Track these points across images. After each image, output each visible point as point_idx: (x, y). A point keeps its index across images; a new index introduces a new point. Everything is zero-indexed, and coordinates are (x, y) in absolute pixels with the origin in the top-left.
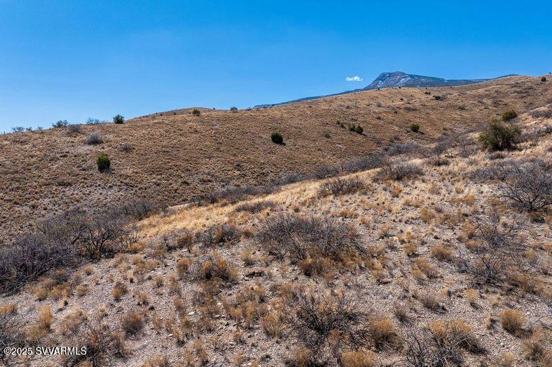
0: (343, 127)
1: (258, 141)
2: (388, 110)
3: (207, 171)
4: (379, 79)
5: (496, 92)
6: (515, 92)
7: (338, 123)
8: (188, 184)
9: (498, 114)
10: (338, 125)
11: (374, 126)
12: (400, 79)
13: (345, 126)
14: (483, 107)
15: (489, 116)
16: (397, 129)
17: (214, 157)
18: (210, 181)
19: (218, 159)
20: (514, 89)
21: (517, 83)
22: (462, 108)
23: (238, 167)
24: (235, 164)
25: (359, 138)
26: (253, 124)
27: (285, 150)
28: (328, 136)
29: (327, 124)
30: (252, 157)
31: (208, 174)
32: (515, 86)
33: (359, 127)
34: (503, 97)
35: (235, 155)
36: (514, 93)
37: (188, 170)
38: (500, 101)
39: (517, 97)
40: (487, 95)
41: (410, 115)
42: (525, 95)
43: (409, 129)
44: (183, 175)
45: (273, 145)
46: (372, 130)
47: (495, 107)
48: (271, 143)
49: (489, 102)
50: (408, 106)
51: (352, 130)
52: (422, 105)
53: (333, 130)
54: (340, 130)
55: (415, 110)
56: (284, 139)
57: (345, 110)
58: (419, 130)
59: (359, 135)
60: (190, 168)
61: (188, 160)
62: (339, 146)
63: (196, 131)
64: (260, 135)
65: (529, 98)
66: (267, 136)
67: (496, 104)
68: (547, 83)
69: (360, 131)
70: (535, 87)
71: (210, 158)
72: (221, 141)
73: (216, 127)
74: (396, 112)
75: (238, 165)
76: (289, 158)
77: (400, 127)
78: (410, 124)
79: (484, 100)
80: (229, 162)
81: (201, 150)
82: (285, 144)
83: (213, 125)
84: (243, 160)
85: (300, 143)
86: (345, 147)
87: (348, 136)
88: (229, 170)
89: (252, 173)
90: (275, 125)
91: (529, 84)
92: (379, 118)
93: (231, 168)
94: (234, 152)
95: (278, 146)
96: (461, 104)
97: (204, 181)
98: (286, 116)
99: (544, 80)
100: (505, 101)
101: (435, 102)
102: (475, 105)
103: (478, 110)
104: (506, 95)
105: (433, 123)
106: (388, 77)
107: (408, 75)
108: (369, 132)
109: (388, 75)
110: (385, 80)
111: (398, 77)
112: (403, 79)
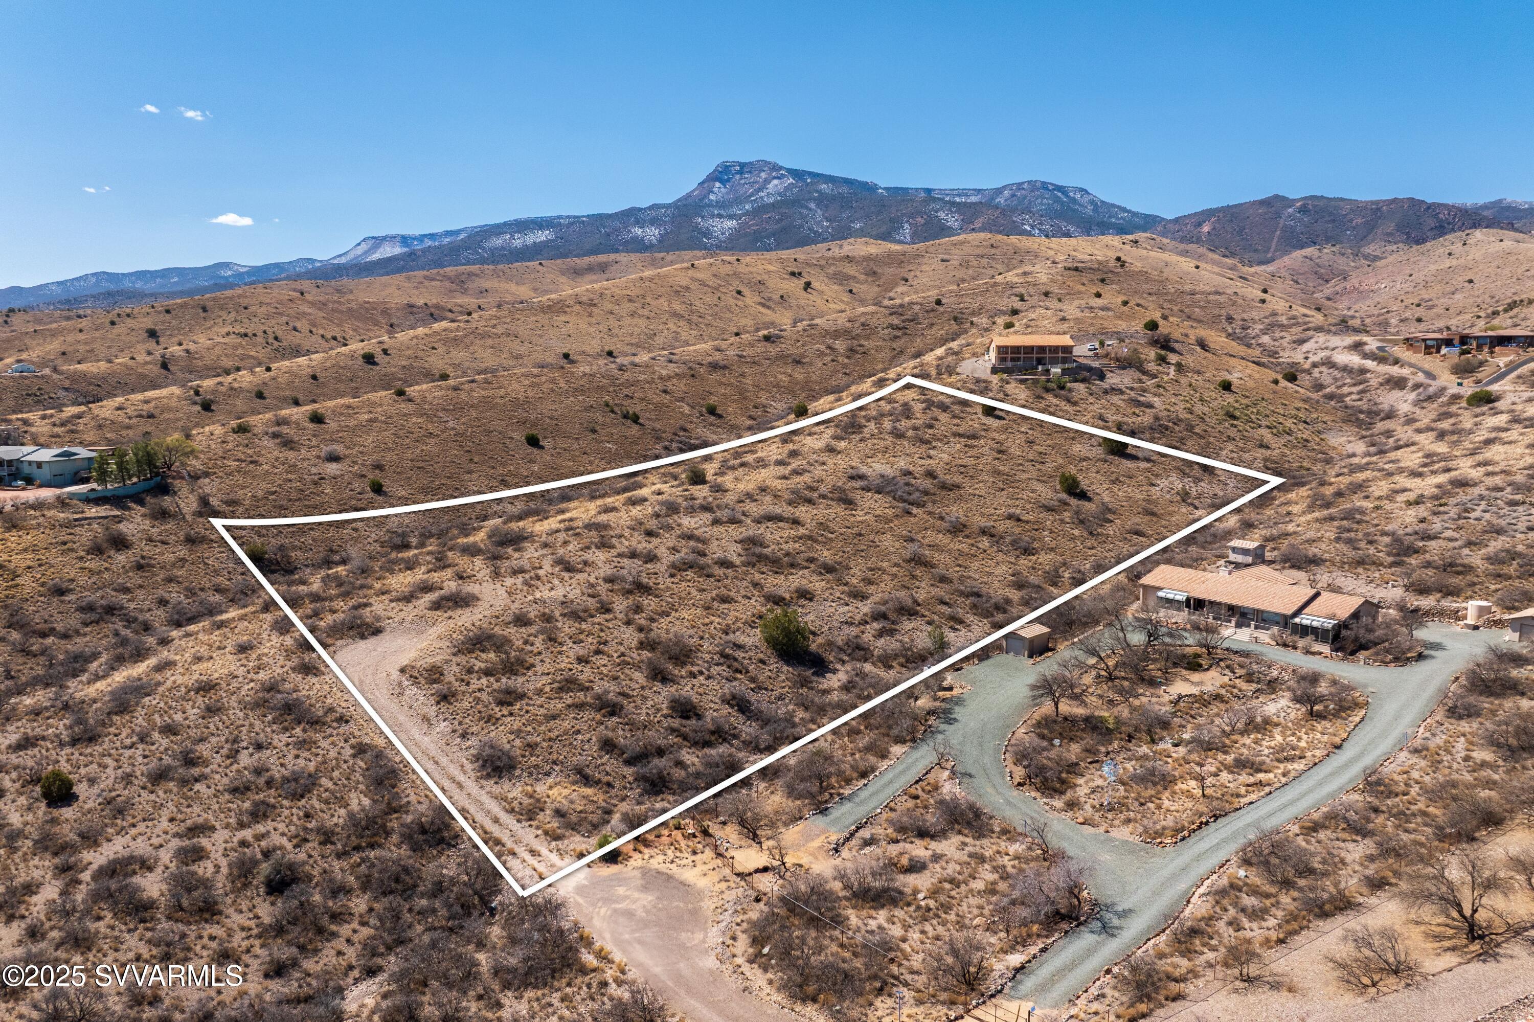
0: (613, 411)
1: (509, 444)
7: (607, 405)
10: (606, 409)
11: (657, 406)
13: (616, 409)
16: (687, 410)
25: (634, 430)
28: (594, 431)
29: (592, 406)
33: (635, 410)
35: (493, 468)
43: (704, 410)
45: (530, 450)
46: (652, 415)
48: (526, 446)
50: (717, 356)
51: (626, 416)
52: (738, 354)
53: (600, 417)
54: (609, 418)
58: (718, 411)
59: (634, 425)
62: (608, 447)
64: (509, 434)
66: (519, 436)
69: (635, 419)
82: (542, 447)
86: (615, 447)
87: (620, 429)
95: (535, 451)
101: (761, 348)
106: (738, 173)
107: (788, 170)
108: (648, 419)
109: (737, 168)
110: (728, 180)
111: (763, 175)
112: (776, 182)
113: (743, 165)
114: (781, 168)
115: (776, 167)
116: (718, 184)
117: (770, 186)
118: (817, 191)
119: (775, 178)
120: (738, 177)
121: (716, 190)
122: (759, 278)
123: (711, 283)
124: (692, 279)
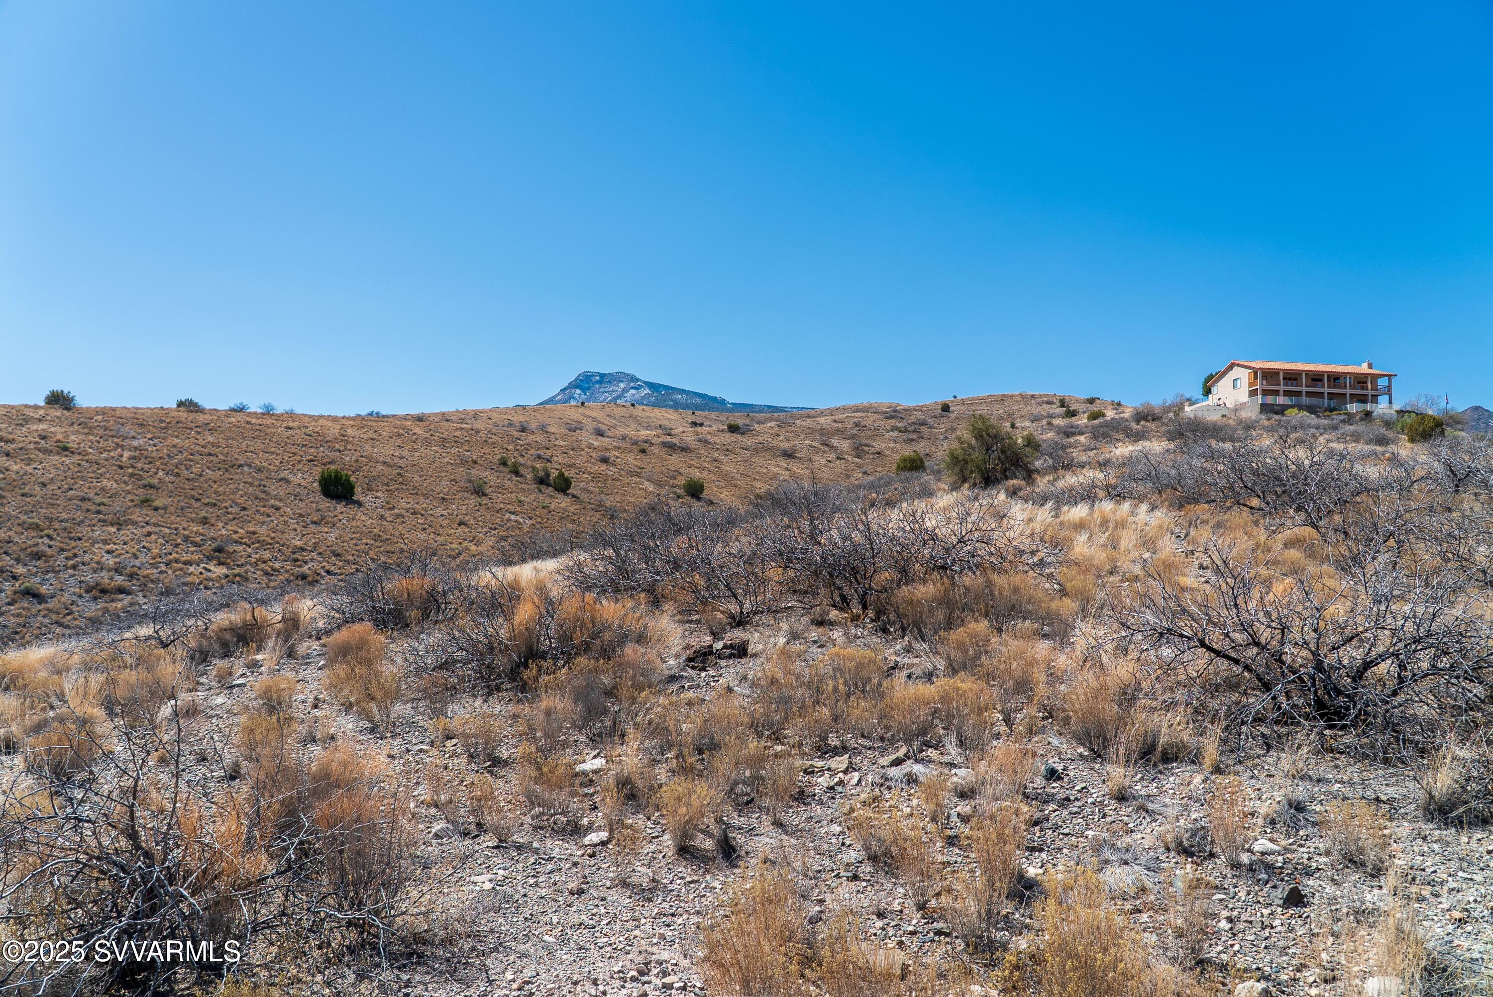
0: (517, 473)
1: (274, 489)
2: (621, 444)
3: (111, 561)
4: (574, 385)
5: (857, 425)
6: (894, 429)
7: (504, 463)
8: (38, 597)
9: (865, 473)
10: (502, 468)
11: (596, 477)
12: (625, 391)
13: (522, 470)
14: (832, 457)
15: (848, 477)
16: (651, 488)
17: (134, 523)
18: (122, 590)
19: (149, 528)
20: (893, 422)
21: (895, 411)
22: (789, 455)
23: (219, 554)
24: (209, 546)
25: (562, 502)
26: (258, 444)
27: (363, 519)
28: (480, 493)
29: (475, 462)
30: (262, 530)
31: (118, 570)
32: (893, 418)
33: (561, 475)
34: (870, 437)
35: (205, 521)
36: (892, 430)
37: (37, 556)
38: (866, 445)
39: (900, 440)
40: (838, 430)
41: (676, 461)
42: (914, 436)
43: (680, 492)
44: (20, 570)
45: (326, 504)
46: (592, 486)
47: (859, 457)
48: (319, 497)
49: (845, 445)
50: (669, 439)
51: (543, 481)
52: (700, 441)
53: (492, 478)
54: (510, 482)
55: (685, 449)
56: (358, 490)
57: (516, 434)
58: (703, 495)
59: (560, 496)
60: (49, 552)
61: (37, 527)
62: (513, 517)
63: (65, 449)
64: (284, 474)
65: (922, 445)
66: (305, 479)
67: (859, 450)
68: (953, 416)
69: (563, 485)
70: (931, 421)
71: (119, 525)
72: (155, 481)
73: (135, 443)
74: (643, 451)
75: (219, 550)
76: (377, 538)
77: (659, 484)
78: (682, 481)
79: (834, 442)
80: (186, 539)
81: (83, 499)
82: (359, 504)
83: (125, 438)
84: (235, 537)
85: (404, 503)
86: (529, 522)
87: (532, 497)
88: (188, 563)
89: (266, 573)
90: (323, 452)
91: (919, 415)
92: (605, 460)
93: (196, 557)
94: (203, 514)
95: (340, 507)
96: (786, 446)
97: (104, 591)
98: (357, 433)
99: (946, 408)
100: (878, 445)
101: (729, 438)
102: (817, 451)
103: (823, 461)
104: (877, 433)
105: (729, 481)
106: (597, 382)
107: (645, 382)
108: (585, 490)
109: (598, 378)
110: (589, 388)
111: (622, 385)
112: (633, 391)
113: (602, 376)
114: (638, 380)
115: (634, 379)
116: (578, 391)
117: (628, 395)
118: (672, 400)
119: (632, 388)
120: (597, 386)
121: (576, 396)
122: (659, 423)
123: (605, 422)
124: (584, 415)
